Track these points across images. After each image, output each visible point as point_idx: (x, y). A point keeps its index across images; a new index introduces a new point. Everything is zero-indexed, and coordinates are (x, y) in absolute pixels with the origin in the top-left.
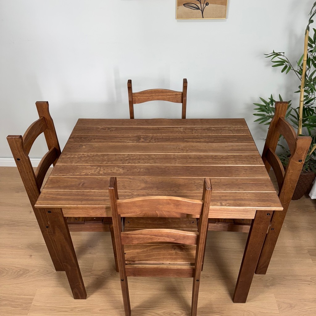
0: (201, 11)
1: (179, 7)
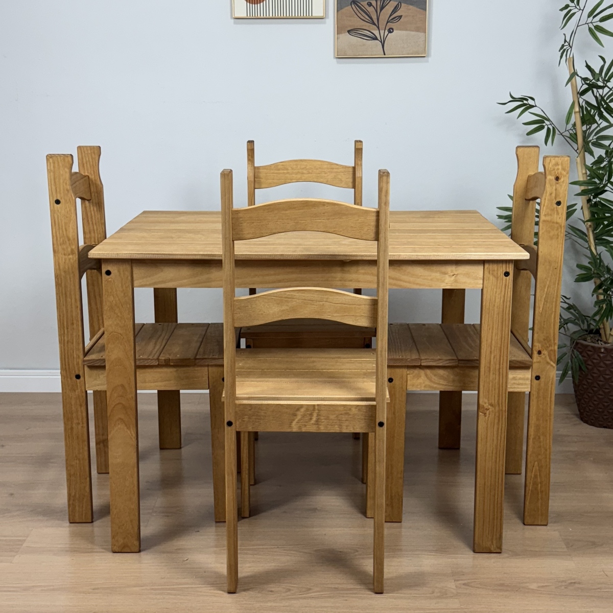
0: (380, 43)
1: (340, 36)
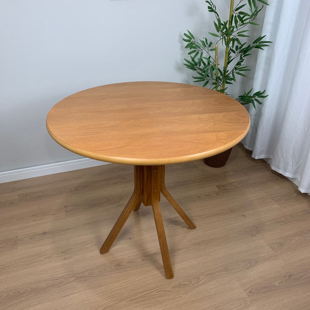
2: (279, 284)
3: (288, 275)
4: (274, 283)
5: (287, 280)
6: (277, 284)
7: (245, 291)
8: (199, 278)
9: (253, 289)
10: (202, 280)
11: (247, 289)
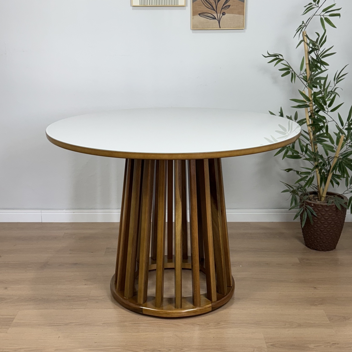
0: (218, 21)
1: (194, 17)
2: (315, 347)
3: (332, 343)
4: (308, 345)
5: (328, 346)
6: (312, 346)
7: (266, 343)
8: (219, 323)
9: (278, 343)
10: (222, 325)
11: (271, 342)
